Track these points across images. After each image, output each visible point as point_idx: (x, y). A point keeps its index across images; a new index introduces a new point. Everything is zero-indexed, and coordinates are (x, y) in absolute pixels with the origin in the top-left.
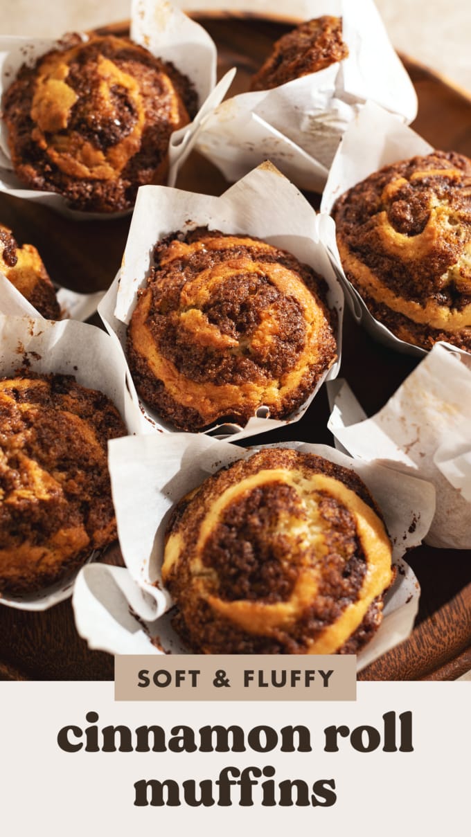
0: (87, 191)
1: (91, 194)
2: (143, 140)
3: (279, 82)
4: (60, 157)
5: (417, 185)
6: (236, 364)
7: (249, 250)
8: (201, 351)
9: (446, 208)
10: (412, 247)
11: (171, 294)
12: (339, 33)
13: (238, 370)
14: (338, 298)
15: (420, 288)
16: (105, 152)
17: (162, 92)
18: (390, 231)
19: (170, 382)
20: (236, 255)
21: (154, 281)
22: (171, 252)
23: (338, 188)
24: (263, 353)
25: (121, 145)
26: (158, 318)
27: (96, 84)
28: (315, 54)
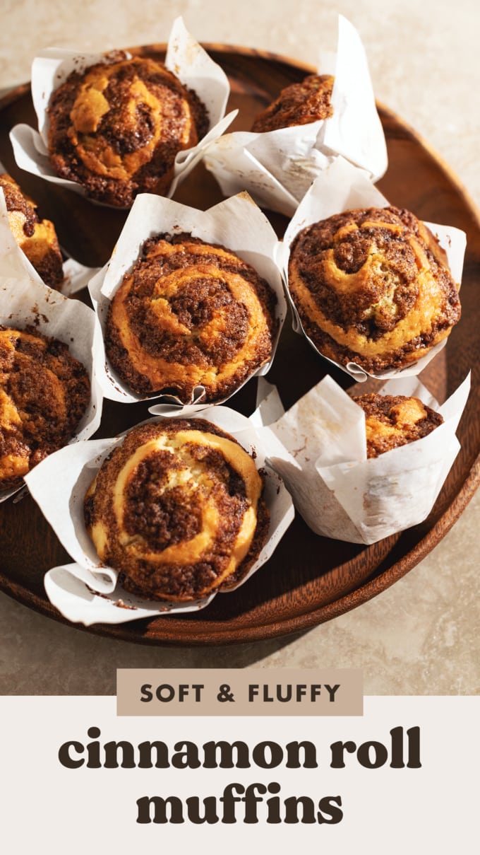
0: (102, 185)
1: (105, 188)
2: (154, 153)
3: (273, 127)
4: (86, 154)
5: (364, 233)
6: (186, 348)
7: (219, 259)
8: (161, 333)
9: (381, 257)
10: (346, 282)
11: (148, 283)
12: (328, 96)
13: (186, 353)
14: (283, 312)
15: (346, 317)
16: (122, 158)
17: (180, 115)
18: (332, 266)
19: (132, 352)
20: (207, 261)
21: (139, 269)
22: (157, 249)
23: (304, 221)
24: (209, 344)
25: (136, 154)
26: (134, 300)
27: (126, 100)
28: (305, 110)
